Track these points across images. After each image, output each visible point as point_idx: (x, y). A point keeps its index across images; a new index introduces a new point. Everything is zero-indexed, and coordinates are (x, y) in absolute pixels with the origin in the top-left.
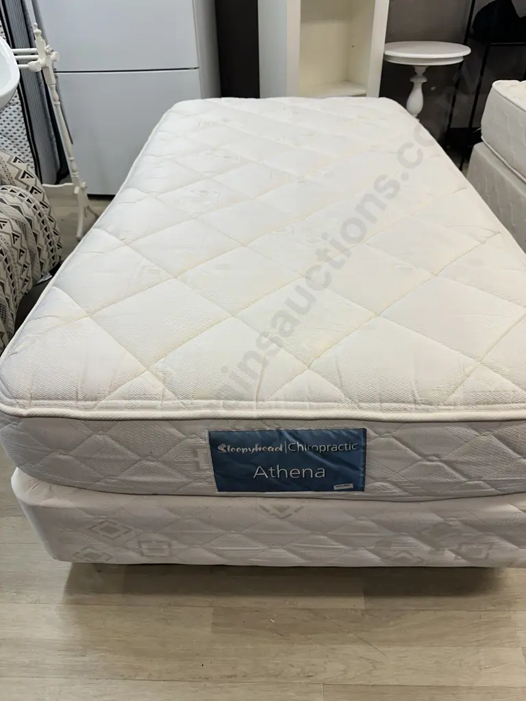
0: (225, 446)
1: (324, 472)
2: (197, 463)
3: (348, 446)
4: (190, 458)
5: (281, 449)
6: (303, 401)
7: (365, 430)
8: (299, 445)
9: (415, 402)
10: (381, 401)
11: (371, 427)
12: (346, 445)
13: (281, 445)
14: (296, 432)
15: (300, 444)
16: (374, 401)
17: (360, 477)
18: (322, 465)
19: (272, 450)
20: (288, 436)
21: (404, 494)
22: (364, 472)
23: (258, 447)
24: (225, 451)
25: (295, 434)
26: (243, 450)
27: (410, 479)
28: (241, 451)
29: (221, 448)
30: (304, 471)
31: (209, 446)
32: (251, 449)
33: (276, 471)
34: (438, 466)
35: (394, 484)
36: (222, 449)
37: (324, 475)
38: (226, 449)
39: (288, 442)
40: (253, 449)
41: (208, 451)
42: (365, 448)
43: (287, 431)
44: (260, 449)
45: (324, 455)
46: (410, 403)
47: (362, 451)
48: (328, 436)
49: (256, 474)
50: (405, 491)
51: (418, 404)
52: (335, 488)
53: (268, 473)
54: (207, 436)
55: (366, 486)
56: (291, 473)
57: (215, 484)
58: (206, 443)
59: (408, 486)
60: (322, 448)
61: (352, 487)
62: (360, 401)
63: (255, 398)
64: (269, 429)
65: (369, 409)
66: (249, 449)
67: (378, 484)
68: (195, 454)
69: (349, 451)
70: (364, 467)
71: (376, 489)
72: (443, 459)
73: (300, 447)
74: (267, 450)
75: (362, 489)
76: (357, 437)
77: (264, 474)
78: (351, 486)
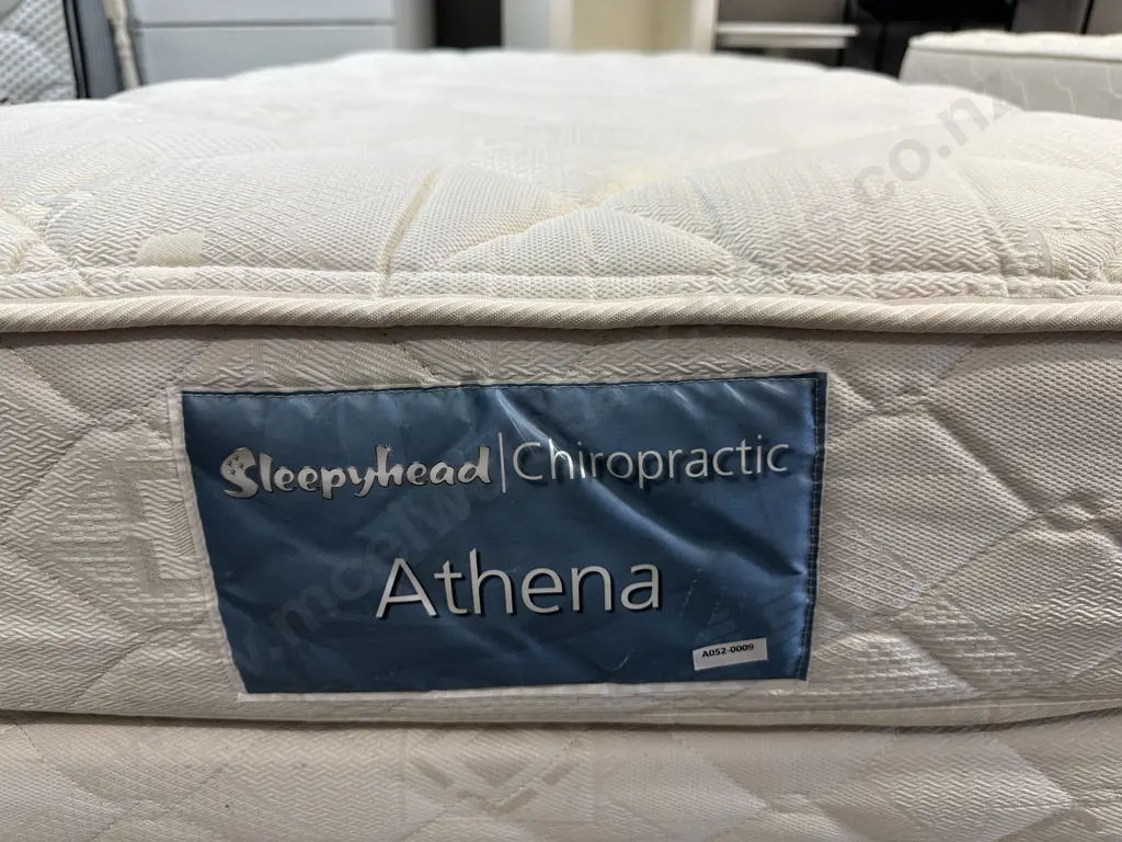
0: (251, 462)
1: (654, 584)
2: (143, 550)
3: (751, 455)
4: (112, 526)
5: (482, 471)
6: (570, 272)
7: (818, 382)
8: (556, 452)
9: (1006, 268)
10: (877, 266)
11: (843, 367)
12: (743, 449)
13: (484, 454)
14: (543, 389)
15: (560, 446)
16: (851, 266)
17: (795, 606)
18: (647, 548)
19: (449, 476)
20: (509, 410)
21: (952, 683)
22: (811, 586)
23: (389, 467)
24: (249, 485)
25: (539, 404)
26: (327, 476)
27: (981, 614)
28: (318, 485)
29: (234, 471)
30: (576, 578)
31: (184, 467)
32: (362, 474)
33: (466, 578)
34: (1085, 549)
35: (917, 635)
36: (240, 478)
37: (654, 599)
38: (253, 473)
39: (512, 437)
40: (370, 475)
41: (183, 490)
42: (816, 468)
43: (507, 389)
44: (397, 471)
45: (655, 497)
46: (984, 269)
47: (805, 481)
48: (670, 409)
49: (386, 599)
50: (956, 669)
51: (1015, 272)
52: (700, 661)
53: (434, 590)
54: (175, 415)
55: (814, 653)
56: (526, 591)
57: (226, 657)
58: (171, 446)
59: (973, 646)
60: (650, 461)
61: (764, 656)
62: (797, 266)
63: (380, 258)
64: (433, 381)
65: (833, 290)
66: (353, 472)
67: (858, 641)
68: (134, 507)
69: (754, 477)
70: (812, 558)
71: (848, 662)
72: (1108, 513)
73: (559, 459)
74: (427, 479)
75: (800, 671)
76: (788, 412)
77: (421, 596)
78: (759, 651)
